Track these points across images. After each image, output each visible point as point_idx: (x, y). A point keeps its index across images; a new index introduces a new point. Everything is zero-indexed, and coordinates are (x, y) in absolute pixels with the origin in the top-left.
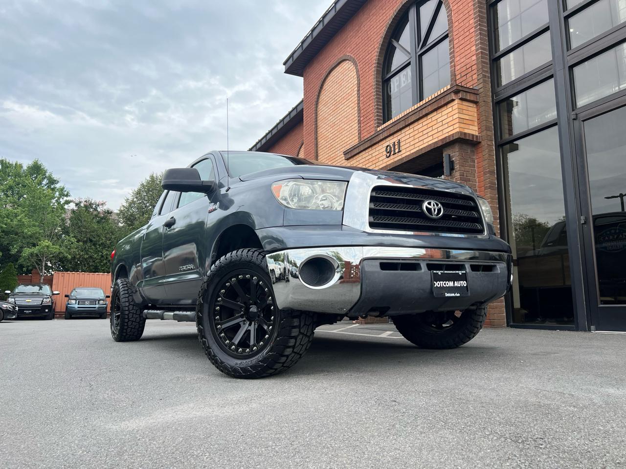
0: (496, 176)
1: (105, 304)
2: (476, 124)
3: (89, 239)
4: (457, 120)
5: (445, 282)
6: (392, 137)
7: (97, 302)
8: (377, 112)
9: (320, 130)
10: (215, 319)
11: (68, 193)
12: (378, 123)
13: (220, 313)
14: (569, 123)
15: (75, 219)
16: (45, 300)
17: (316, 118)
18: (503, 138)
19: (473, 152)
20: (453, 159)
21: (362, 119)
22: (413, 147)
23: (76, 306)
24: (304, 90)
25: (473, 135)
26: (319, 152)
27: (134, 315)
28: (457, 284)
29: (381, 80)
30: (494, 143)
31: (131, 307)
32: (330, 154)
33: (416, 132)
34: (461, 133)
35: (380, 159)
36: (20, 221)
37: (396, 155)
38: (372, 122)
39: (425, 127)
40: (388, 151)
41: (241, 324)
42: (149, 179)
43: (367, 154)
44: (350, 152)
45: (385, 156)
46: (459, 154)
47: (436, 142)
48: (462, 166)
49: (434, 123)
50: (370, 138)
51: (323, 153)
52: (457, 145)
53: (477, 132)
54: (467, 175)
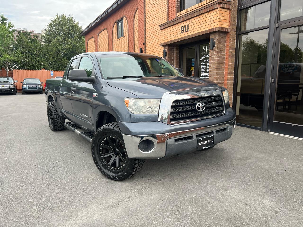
0: (235, 51)
1: (42, 87)
2: (228, 21)
3: (28, 51)
4: (218, 20)
5: (203, 142)
6: (184, 22)
7: (37, 86)
8: (178, 3)
9: (147, 8)
10: (100, 153)
11: (13, 25)
13: (102, 150)
14: (274, 29)
15: (19, 41)
16: (11, 85)
18: (241, 31)
19: (225, 37)
22: (195, 30)
23: (27, 88)
25: (226, 28)
26: (146, 20)
27: (60, 121)
30: (236, 33)
32: (152, 22)
33: (197, 22)
34: (220, 28)
35: (178, 33)
37: (186, 33)
38: (174, 9)
39: (202, 20)
40: (182, 29)
41: (112, 156)
42: (55, 17)
43: (171, 29)
44: (162, 26)
45: (181, 32)
46: (218, 38)
47: (207, 30)
48: (219, 45)
49: (207, 19)
50: (173, 21)
51: (148, 21)
52: (217, 33)
53: (228, 26)
54: (221, 50)
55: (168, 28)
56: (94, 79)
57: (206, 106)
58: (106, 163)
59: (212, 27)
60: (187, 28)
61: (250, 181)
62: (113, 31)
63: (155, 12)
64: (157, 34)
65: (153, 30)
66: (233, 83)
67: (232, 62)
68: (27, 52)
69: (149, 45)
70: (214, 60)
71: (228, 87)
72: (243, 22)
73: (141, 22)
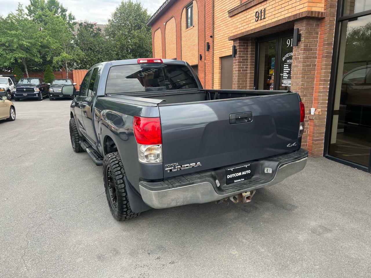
0: (333, 47)
2: (323, 1)
3: (90, 48)
6: (260, 5)
11: (74, 17)
15: (80, 36)
18: (345, 15)
19: (318, 25)
20: (301, 32)
22: (273, 17)
25: (319, 13)
30: (335, 19)
32: (222, 7)
34: (308, 12)
35: (252, 21)
36: (47, 40)
37: (262, 21)
40: (257, 16)
42: (121, 4)
43: (243, 16)
44: (232, 12)
45: (255, 19)
46: (306, 28)
47: (289, 17)
48: (307, 38)
50: (245, 4)
52: (305, 21)
53: (323, 9)
54: (310, 46)
55: (239, 15)
59: (298, 12)
60: (263, 14)
62: (181, 19)
66: (328, 96)
68: (89, 49)
69: (217, 38)
70: (300, 61)
71: (319, 103)
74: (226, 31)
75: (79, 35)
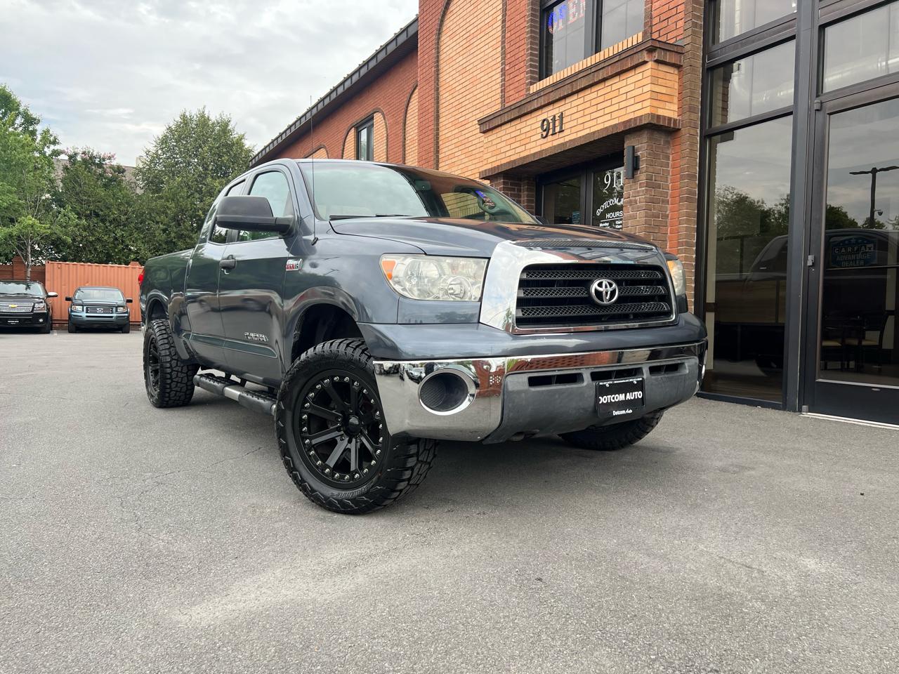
0: (697, 182)
1: (127, 313)
2: (676, 100)
3: (94, 211)
4: (648, 95)
5: (613, 396)
6: (551, 107)
7: (114, 309)
8: (531, 60)
9: (443, 77)
10: (301, 432)
11: (55, 139)
12: (532, 77)
13: (308, 423)
14: (809, 116)
15: (71, 181)
16: (37, 305)
17: (438, 57)
18: (714, 126)
19: (667, 142)
20: (639, 153)
21: (507, 68)
22: (580, 127)
23: (84, 314)
24: (420, 7)
25: (670, 119)
26: (441, 112)
27: (179, 374)
28: (630, 396)
29: (538, 8)
30: (699, 132)
31: (174, 363)
32: (457, 117)
33: (588, 105)
34: (652, 115)
35: (533, 139)
37: (557, 136)
38: (522, 76)
39: (601, 99)
40: (545, 127)
41: (338, 439)
42: (178, 119)
43: (513, 129)
44: (488, 123)
45: (540, 135)
46: (648, 146)
47: (615, 125)
48: (650, 164)
49: (616, 93)
50: (519, 105)
51: (447, 113)
52: (646, 132)
53: (676, 114)
54: (657, 179)
55: (504, 127)
56: (291, 225)
57: (619, 291)
58: (319, 462)
59: (632, 116)
60: (557, 123)
61: (755, 516)
62: (343, 151)
63: (468, 88)
64: (471, 149)
65: (460, 139)
66: (694, 274)
67: (688, 215)
68: (91, 214)
70: (638, 207)
72: (718, 104)
73: (427, 117)
74: (467, 164)
75: (68, 181)
